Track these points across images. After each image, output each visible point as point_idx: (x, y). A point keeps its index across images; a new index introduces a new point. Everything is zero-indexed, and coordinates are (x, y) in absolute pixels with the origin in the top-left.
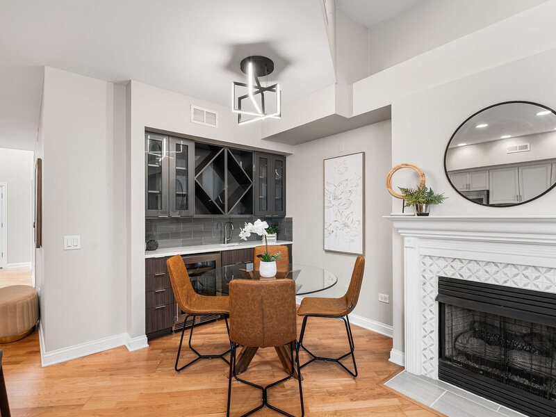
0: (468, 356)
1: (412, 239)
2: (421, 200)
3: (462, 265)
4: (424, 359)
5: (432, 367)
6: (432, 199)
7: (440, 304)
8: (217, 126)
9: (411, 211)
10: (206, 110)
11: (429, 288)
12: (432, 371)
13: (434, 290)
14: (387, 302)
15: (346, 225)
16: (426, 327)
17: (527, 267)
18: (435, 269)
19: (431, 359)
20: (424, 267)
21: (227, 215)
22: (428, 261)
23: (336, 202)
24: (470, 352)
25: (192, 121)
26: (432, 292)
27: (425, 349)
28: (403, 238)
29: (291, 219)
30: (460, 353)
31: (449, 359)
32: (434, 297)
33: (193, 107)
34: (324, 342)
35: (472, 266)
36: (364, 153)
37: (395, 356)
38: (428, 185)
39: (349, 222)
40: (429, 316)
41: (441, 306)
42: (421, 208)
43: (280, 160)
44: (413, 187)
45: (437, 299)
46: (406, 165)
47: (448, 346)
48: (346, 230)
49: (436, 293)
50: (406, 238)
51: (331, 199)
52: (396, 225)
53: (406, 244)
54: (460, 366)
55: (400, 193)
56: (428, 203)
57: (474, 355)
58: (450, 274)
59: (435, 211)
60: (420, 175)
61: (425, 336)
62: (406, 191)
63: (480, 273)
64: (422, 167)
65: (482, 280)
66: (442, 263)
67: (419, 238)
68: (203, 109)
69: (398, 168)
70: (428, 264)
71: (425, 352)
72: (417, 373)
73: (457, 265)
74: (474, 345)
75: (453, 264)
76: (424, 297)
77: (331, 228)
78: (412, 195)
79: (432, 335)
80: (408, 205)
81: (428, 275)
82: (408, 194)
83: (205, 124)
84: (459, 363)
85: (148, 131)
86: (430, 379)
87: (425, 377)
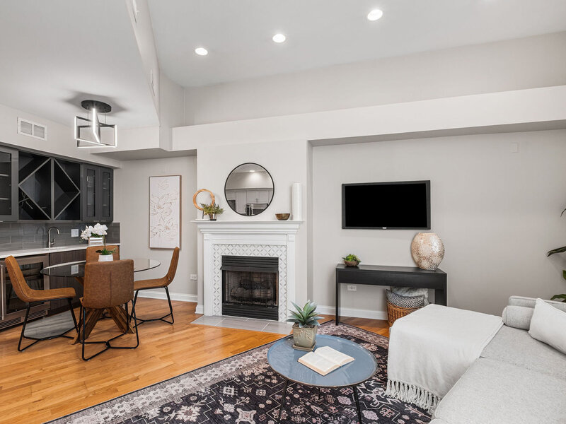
0: (236, 298)
1: (208, 234)
2: (212, 211)
3: (233, 248)
4: (214, 306)
5: (218, 309)
6: (218, 211)
7: (223, 271)
8: (45, 139)
9: (207, 218)
10: (33, 123)
11: (217, 263)
12: (219, 311)
13: (219, 264)
14: (195, 279)
15: (167, 228)
16: (215, 286)
17: (258, 245)
18: (220, 251)
19: (219, 304)
20: (215, 251)
21: (53, 220)
22: (216, 247)
23: (160, 211)
24: (237, 296)
25: (19, 132)
27: (215, 300)
29: (119, 224)
30: (233, 297)
31: (228, 302)
33: (20, 120)
34: (150, 313)
35: (237, 248)
36: (181, 176)
37: (199, 310)
38: (217, 203)
39: (170, 226)
40: (217, 279)
42: (212, 216)
43: (108, 172)
44: (209, 203)
45: (221, 268)
46: (205, 190)
47: (227, 295)
48: (168, 231)
50: (204, 234)
51: (156, 208)
52: (199, 226)
53: (205, 238)
54: (232, 304)
55: (201, 207)
56: (216, 213)
57: (240, 297)
58: (228, 253)
59: (220, 218)
60: (212, 197)
61: (215, 292)
62: (204, 206)
66: (224, 247)
67: (212, 234)
68: (30, 122)
69: (200, 191)
70: (216, 249)
72: (211, 314)
73: (231, 248)
74: (239, 291)
75: (228, 248)
76: (215, 268)
77: (155, 231)
78: (207, 208)
80: (206, 214)
81: (217, 255)
83: (33, 136)
86: (218, 316)
87: (215, 316)
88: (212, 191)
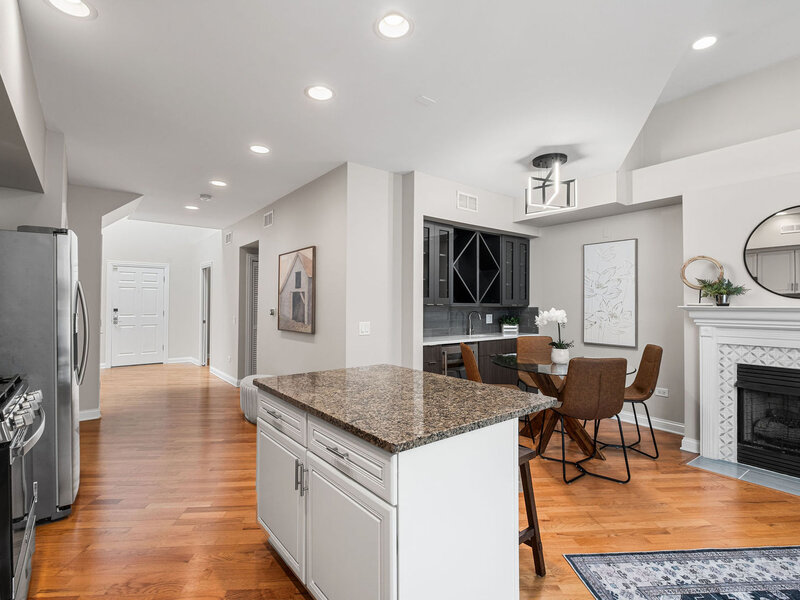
0: (768, 440)
1: (709, 328)
2: (721, 291)
3: (763, 352)
4: (721, 444)
5: (730, 451)
6: (735, 291)
8: (477, 211)
9: (709, 301)
10: (469, 195)
11: (727, 375)
12: (730, 455)
13: (732, 377)
14: (666, 395)
15: (613, 316)
16: (724, 413)
18: (734, 356)
19: (730, 443)
20: (721, 356)
21: (478, 303)
22: (726, 350)
23: (600, 291)
24: (771, 435)
25: (458, 207)
26: (731, 379)
27: (722, 434)
28: (697, 328)
29: (537, 308)
30: (760, 437)
31: (749, 443)
32: (733, 384)
33: (459, 193)
35: (774, 353)
36: (637, 240)
37: (688, 444)
39: (618, 312)
40: (727, 401)
41: (740, 391)
42: (722, 299)
43: (524, 241)
44: (711, 278)
45: (736, 385)
46: (702, 257)
47: (747, 431)
48: (614, 320)
49: (734, 380)
50: (702, 328)
51: (594, 287)
52: (692, 315)
53: (702, 333)
54: (761, 449)
55: (697, 284)
56: (728, 294)
57: (777, 438)
58: (750, 360)
59: (735, 302)
60: (718, 267)
61: (723, 422)
62: (703, 282)
63: (783, 359)
64: (720, 259)
65: (786, 366)
66: (742, 350)
67: (718, 327)
68: (466, 194)
69: (694, 260)
70: (726, 352)
71: (722, 437)
72: (715, 458)
73: (759, 352)
74: (774, 428)
75: (754, 351)
76: (722, 384)
77: (593, 320)
78: (708, 286)
79: (731, 420)
80: (706, 295)
81: (726, 363)
82: (705, 284)
83: (466, 209)
84: (760, 446)
85: (427, 220)
86: (729, 463)
87: (723, 461)
88: (717, 259)
